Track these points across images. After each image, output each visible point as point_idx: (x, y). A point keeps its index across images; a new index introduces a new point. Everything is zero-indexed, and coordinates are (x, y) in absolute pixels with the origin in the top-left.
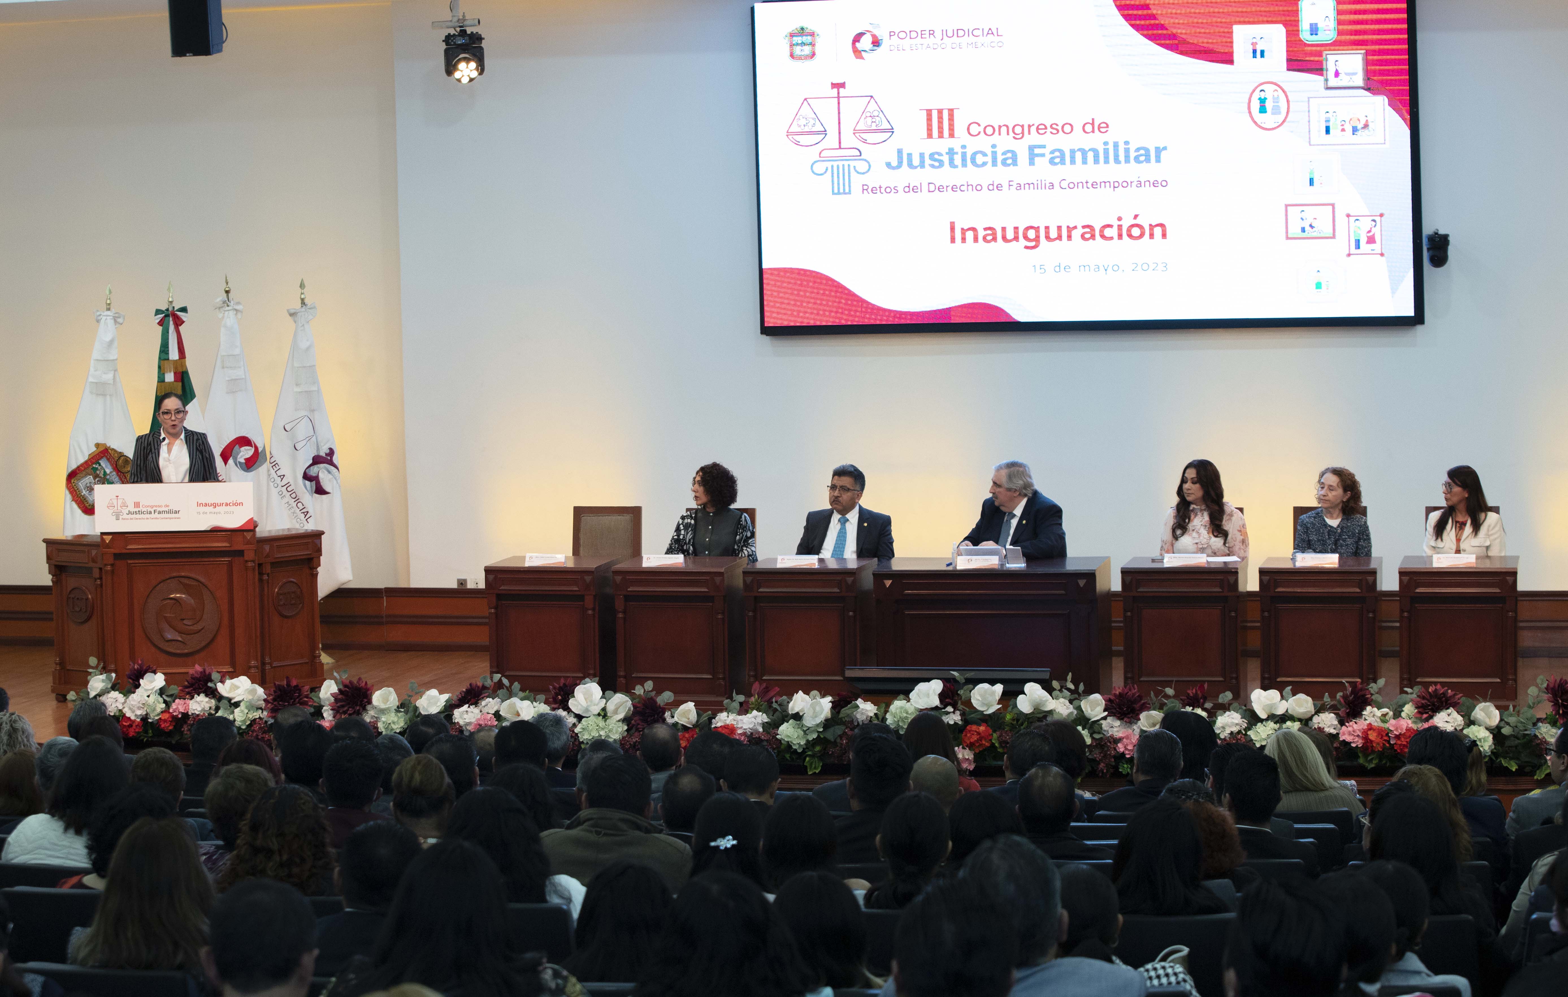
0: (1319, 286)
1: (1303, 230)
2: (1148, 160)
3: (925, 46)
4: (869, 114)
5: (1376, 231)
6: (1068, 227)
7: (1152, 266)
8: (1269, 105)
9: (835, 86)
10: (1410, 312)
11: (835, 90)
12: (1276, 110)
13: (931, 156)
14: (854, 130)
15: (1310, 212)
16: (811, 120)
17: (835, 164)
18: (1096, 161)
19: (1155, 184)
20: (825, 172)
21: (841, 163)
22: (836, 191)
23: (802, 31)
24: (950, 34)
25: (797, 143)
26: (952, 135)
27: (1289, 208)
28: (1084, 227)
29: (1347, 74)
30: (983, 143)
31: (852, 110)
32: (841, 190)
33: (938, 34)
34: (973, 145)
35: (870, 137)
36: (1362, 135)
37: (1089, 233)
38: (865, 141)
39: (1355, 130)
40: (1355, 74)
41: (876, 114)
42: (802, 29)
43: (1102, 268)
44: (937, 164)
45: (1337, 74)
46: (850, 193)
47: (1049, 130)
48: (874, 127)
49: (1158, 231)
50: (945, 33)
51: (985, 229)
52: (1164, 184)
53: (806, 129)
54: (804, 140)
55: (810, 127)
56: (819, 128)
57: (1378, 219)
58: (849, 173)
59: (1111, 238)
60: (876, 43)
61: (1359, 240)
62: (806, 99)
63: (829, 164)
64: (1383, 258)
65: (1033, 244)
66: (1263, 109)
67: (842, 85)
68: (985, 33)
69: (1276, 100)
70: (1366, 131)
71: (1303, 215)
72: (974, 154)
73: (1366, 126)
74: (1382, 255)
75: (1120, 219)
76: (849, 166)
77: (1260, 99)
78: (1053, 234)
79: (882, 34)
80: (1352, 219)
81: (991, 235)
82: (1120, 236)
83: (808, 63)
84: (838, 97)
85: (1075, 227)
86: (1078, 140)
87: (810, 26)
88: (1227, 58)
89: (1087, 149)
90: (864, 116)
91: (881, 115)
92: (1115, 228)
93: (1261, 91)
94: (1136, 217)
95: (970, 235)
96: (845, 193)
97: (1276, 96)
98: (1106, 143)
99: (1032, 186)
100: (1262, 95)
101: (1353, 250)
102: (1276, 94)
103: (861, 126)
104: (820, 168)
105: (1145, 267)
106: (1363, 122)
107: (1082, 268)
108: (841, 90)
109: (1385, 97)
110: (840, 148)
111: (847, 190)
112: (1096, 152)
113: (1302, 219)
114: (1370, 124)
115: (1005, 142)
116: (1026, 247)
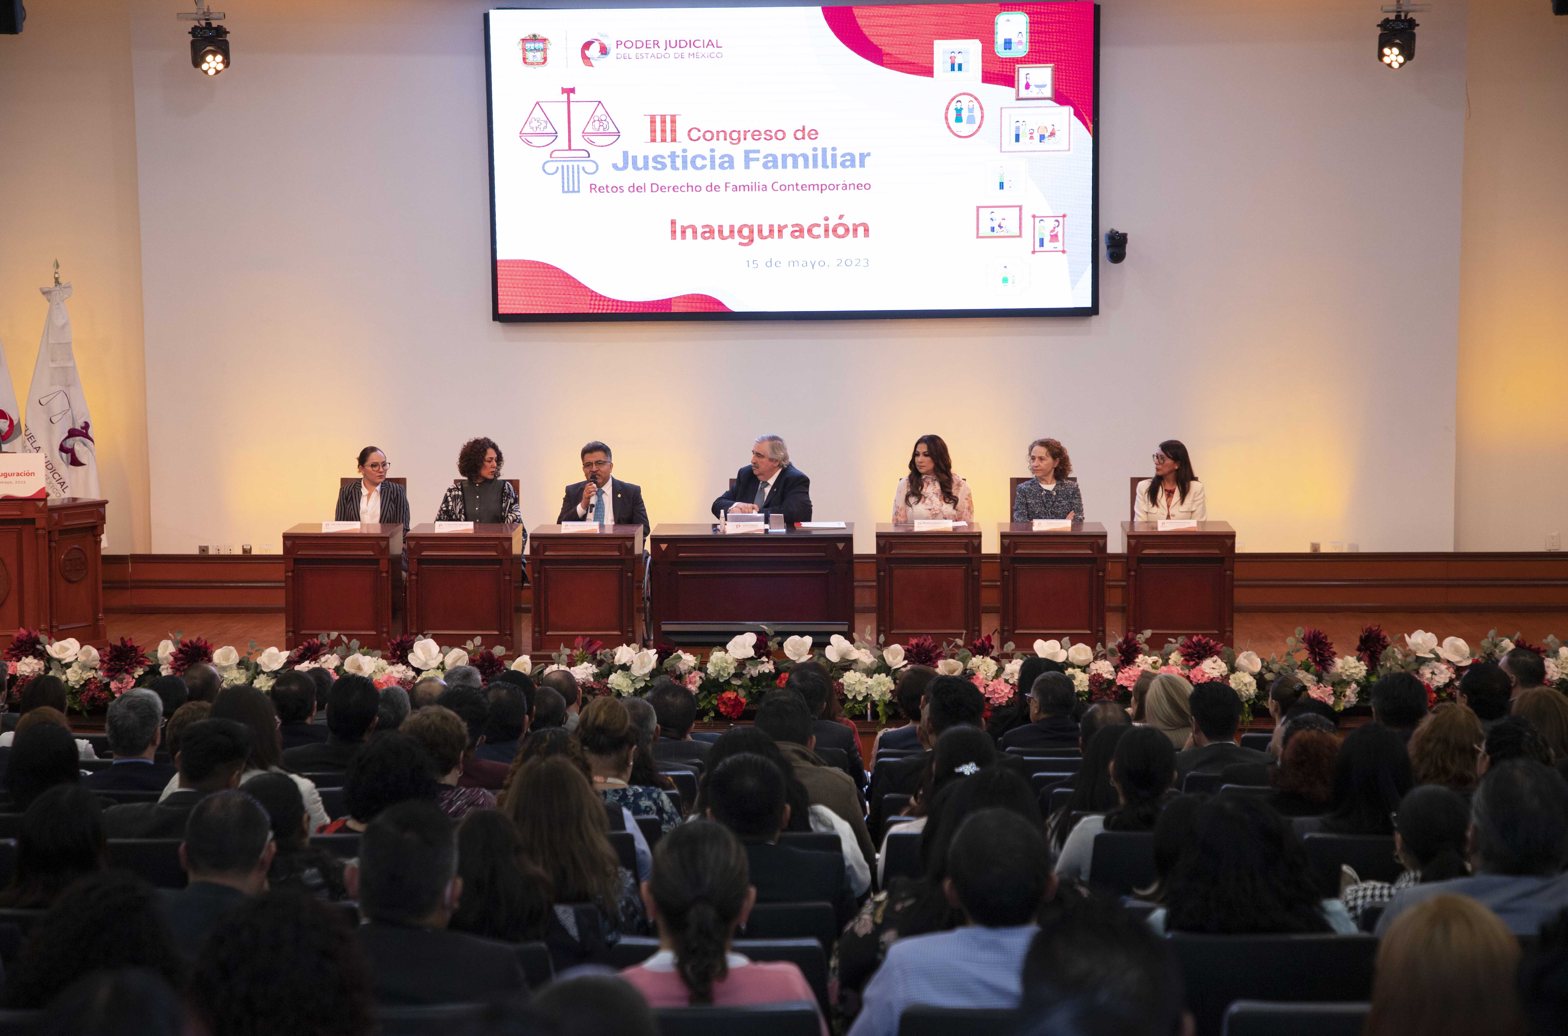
0: (1005, 280)
1: (993, 229)
2: (853, 165)
3: (649, 56)
4: (596, 118)
5: (1059, 230)
6: (779, 226)
7: (855, 262)
8: (965, 114)
9: (564, 91)
10: (1088, 304)
11: (565, 95)
12: (971, 120)
13: (655, 159)
14: (583, 133)
15: (999, 214)
16: (542, 122)
17: (565, 164)
18: (806, 166)
19: (858, 187)
20: (556, 171)
21: (570, 164)
22: (566, 189)
23: (534, 38)
24: (673, 44)
25: (529, 143)
26: (674, 140)
27: (980, 209)
28: (793, 226)
29: (1037, 86)
30: (703, 147)
31: (581, 114)
32: (570, 188)
33: (662, 44)
34: (694, 149)
35: (598, 140)
36: (1048, 143)
37: (799, 231)
38: (592, 143)
39: (1042, 137)
40: (1044, 86)
41: (603, 118)
42: (535, 36)
43: (809, 263)
44: (659, 166)
45: (1027, 86)
46: (579, 191)
47: (763, 136)
48: (601, 130)
49: (861, 230)
50: (668, 44)
51: (703, 227)
52: (867, 186)
53: (538, 131)
54: (536, 141)
55: (542, 129)
56: (550, 130)
57: (1061, 219)
58: (578, 173)
59: (818, 237)
60: (604, 50)
61: (1043, 239)
62: (538, 103)
63: (559, 164)
64: (1065, 255)
65: (746, 241)
66: (959, 118)
67: (572, 90)
68: (706, 44)
69: (971, 110)
70: (1052, 139)
71: (993, 216)
72: (694, 158)
73: (1052, 134)
74: (1064, 252)
75: (826, 219)
76: (578, 165)
77: (956, 109)
78: (766, 232)
79: (610, 43)
80: (1037, 220)
81: (709, 232)
82: (827, 236)
83: (540, 69)
84: (569, 102)
85: (786, 226)
86: (790, 146)
87: (542, 34)
88: (927, 71)
89: (798, 155)
90: (592, 120)
91: (608, 119)
92: (822, 228)
93: (958, 102)
94: (841, 217)
95: (689, 232)
96: (574, 191)
97: (971, 107)
98: (815, 149)
99: (746, 187)
100: (959, 105)
101: (1037, 248)
102: (971, 104)
103: (589, 129)
104: (551, 167)
105: (848, 263)
106: (1050, 130)
107: (791, 264)
108: (571, 94)
109: (1071, 108)
110: (570, 149)
111: (576, 189)
112: (805, 157)
113: (992, 219)
114: (1057, 133)
115: (722, 147)
116: (741, 244)
